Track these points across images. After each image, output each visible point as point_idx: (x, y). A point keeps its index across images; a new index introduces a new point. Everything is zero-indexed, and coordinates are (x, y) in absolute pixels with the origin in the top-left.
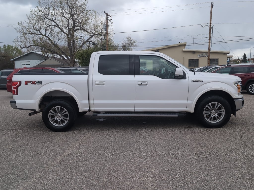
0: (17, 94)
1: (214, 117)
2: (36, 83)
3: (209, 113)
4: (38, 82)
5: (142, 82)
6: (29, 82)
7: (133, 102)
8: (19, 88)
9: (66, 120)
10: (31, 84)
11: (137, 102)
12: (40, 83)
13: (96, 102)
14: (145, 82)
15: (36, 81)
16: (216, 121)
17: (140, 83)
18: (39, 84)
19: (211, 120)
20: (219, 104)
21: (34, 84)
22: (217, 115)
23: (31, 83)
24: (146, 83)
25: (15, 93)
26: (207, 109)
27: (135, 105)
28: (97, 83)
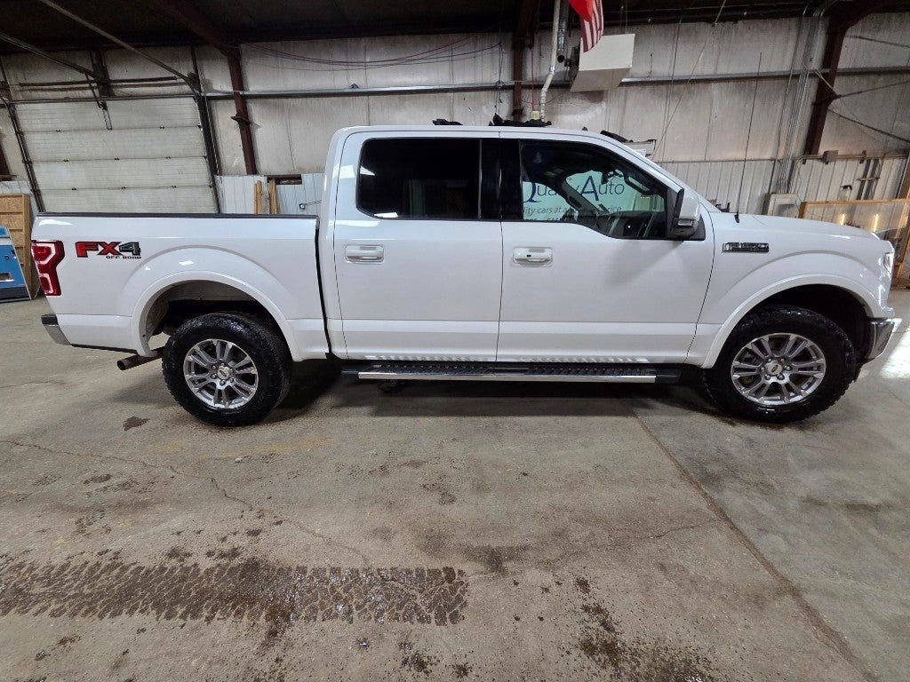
0: (58, 292)
1: (774, 384)
2: (117, 248)
3: (753, 370)
4: (126, 248)
5: (531, 251)
6: (92, 246)
7: (491, 327)
8: (59, 268)
9: (247, 392)
10: (99, 254)
11: (508, 327)
12: (134, 249)
13: (351, 325)
14: (541, 250)
15: (118, 243)
16: (779, 398)
17: (522, 253)
18: (130, 254)
19: (757, 393)
20: (802, 340)
21: (110, 254)
22: (787, 380)
23: (101, 248)
24: (547, 254)
25: (49, 289)
26: (748, 355)
27: (498, 340)
28: (355, 251)
